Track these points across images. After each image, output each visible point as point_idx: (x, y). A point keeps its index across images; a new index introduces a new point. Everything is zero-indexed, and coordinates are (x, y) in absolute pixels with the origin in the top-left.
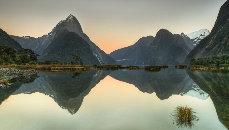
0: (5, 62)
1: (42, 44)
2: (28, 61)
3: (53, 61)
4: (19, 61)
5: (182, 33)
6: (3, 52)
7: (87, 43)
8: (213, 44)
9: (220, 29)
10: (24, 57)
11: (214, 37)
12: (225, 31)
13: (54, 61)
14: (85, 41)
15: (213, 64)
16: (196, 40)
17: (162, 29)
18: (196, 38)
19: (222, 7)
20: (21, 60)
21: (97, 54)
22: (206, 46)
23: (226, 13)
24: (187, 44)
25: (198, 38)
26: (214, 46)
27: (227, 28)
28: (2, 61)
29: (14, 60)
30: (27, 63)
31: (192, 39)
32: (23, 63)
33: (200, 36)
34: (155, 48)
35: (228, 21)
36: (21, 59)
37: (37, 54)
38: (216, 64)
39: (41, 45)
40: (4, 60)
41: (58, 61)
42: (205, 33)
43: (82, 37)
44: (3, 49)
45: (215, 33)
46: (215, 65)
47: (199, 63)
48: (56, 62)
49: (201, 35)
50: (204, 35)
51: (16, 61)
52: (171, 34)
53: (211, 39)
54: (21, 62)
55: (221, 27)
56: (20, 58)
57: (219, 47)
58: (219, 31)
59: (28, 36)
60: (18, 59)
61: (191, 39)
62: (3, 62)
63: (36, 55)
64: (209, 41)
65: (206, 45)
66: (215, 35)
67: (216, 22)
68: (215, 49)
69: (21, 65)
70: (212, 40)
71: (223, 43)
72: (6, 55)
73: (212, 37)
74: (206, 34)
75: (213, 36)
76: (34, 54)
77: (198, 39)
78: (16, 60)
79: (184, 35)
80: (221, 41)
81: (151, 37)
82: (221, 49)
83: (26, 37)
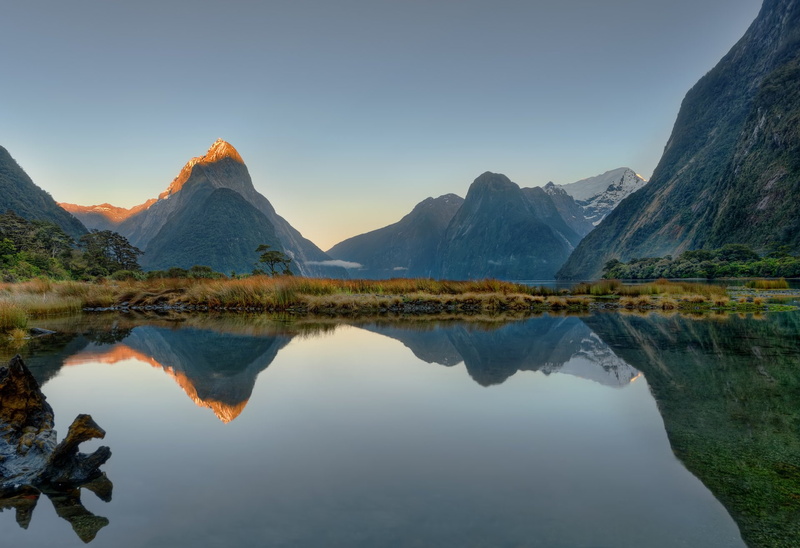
0: (38, 273)
1: (144, 226)
2: (111, 272)
3: (192, 270)
4: (83, 269)
5: (550, 184)
6: (34, 240)
7: (267, 220)
8: (663, 212)
9: (685, 164)
10: (97, 256)
11: (666, 193)
12: (703, 169)
13: (197, 269)
14: (260, 215)
15: (691, 276)
16: (593, 204)
17: (488, 174)
18: (593, 199)
19: (690, 94)
20: (88, 269)
21: (294, 250)
22: (635, 222)
23: (703, 113)
24: (563, 218)
25: (599, 198)
26: (666, 220)
27: (709, 160)
28: (28, 269)
29: (67, 268)
30: (108, 277)
31: (582, 200)
32: (94, 278)
33: (608, 190)
34: (464, 230)
35: (712, 138)
36: (89, 265)
37: (137, 249)
38: (702, 276)
39: (140, 227)
40: (35, 268)
41: (209, 270)
42: (622, 180)
43: (252, 202)
44: (32, 233)
45: (668, 177)
46: (697, 279)
47: (639, 275)
48: (203, 273)
49: (611, 188)
50: (619, 189)
51: (73, 271)
52: (515, 186)
53: (653, 198)
54: (88, 272)
55: (688, 159)
56: (86, 262)
57: (682, 222)
58: (679, 173)
59: (106, 205)
60: (80, 265)
61: (577, 201)
62: (33, 275)
63: (133, 251)
64: (648, 206)
65: (635, 216)
66: (668, 186)
67: (668, 143)
68: (670, 229)
69: (90, 284)
70: (656, 199)
71: (695, 207)
72: (42, 251)
73: (656, 190)
74: (627, 184)
75: (659, 187)
76: (130, 247)
77: (600, 202)
78: (74, 268)
79: (557, 190)
80: (689, 203)
81: (452, 197)
82: (691, 227)
83: (102, 206)
